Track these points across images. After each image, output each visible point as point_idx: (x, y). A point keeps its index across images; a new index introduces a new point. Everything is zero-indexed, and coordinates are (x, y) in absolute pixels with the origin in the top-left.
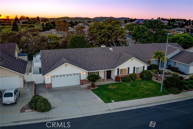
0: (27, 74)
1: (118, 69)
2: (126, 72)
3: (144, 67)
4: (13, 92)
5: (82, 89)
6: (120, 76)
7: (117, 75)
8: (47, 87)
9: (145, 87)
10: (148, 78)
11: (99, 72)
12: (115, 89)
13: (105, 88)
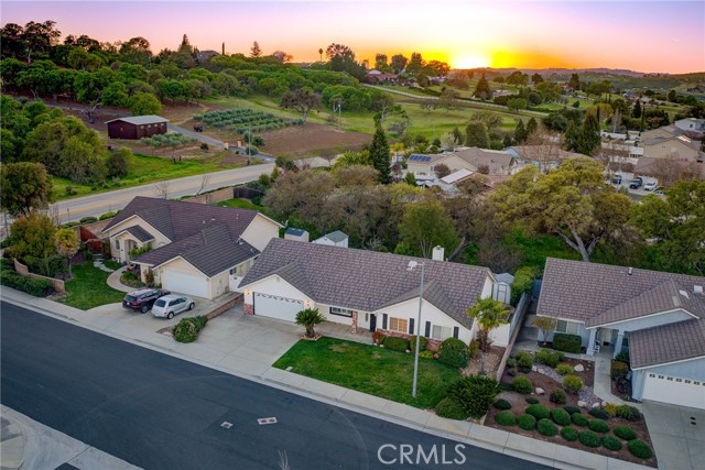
1: (385, 316)
2: (406, 328)
3: (456, 329)
4: (170, 300)
6: (388, 332)
7: (381, 328)
8: (245, 310)
13: (324, 344)
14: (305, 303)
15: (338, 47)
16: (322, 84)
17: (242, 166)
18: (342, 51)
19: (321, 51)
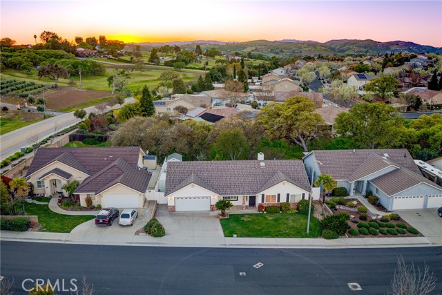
0: (150, 192)
1: (263, 195)
2: (275, 200)
3: (304, 194)
4: (130, 213)
5: (210, 217)
6: (265, 204)
7: (261, 202)
8: (169, 209)
9: (291, 224)
11: (238, 196)
12: (249, 221)
13: (236, 218)
14: (212, 197)
15: (48, 33)
16: (53, 59)
17: (42, 119)
18: (51, 36)
19: (35, 37)
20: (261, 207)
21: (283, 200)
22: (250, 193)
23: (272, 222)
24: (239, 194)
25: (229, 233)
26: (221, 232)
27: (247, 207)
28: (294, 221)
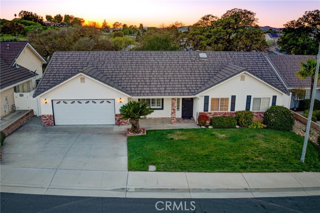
0: (21, 95)
1: (206, 98)
2: (228, 106)
3: (275, 98)
6: (210, 113)
7: (202, 111)
8: (44, 121)
9: (264, 145)
10: (281, 126)
11: (163, 99)
12: (183, 140)
13: (159, 136)
14: (117, 101)
15: (25, 12)
20: (202, 117)
21: (240, 106)
22: (183, 94)
23: (226, 142)
24: (165, 94)
25: (138, 163)
26: (124, 160)
27: (178, 120)
28: (266, 140)
